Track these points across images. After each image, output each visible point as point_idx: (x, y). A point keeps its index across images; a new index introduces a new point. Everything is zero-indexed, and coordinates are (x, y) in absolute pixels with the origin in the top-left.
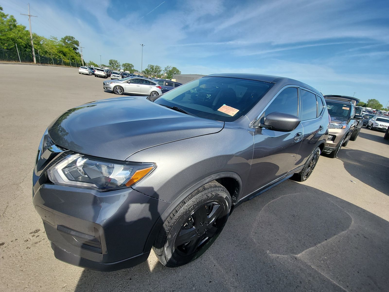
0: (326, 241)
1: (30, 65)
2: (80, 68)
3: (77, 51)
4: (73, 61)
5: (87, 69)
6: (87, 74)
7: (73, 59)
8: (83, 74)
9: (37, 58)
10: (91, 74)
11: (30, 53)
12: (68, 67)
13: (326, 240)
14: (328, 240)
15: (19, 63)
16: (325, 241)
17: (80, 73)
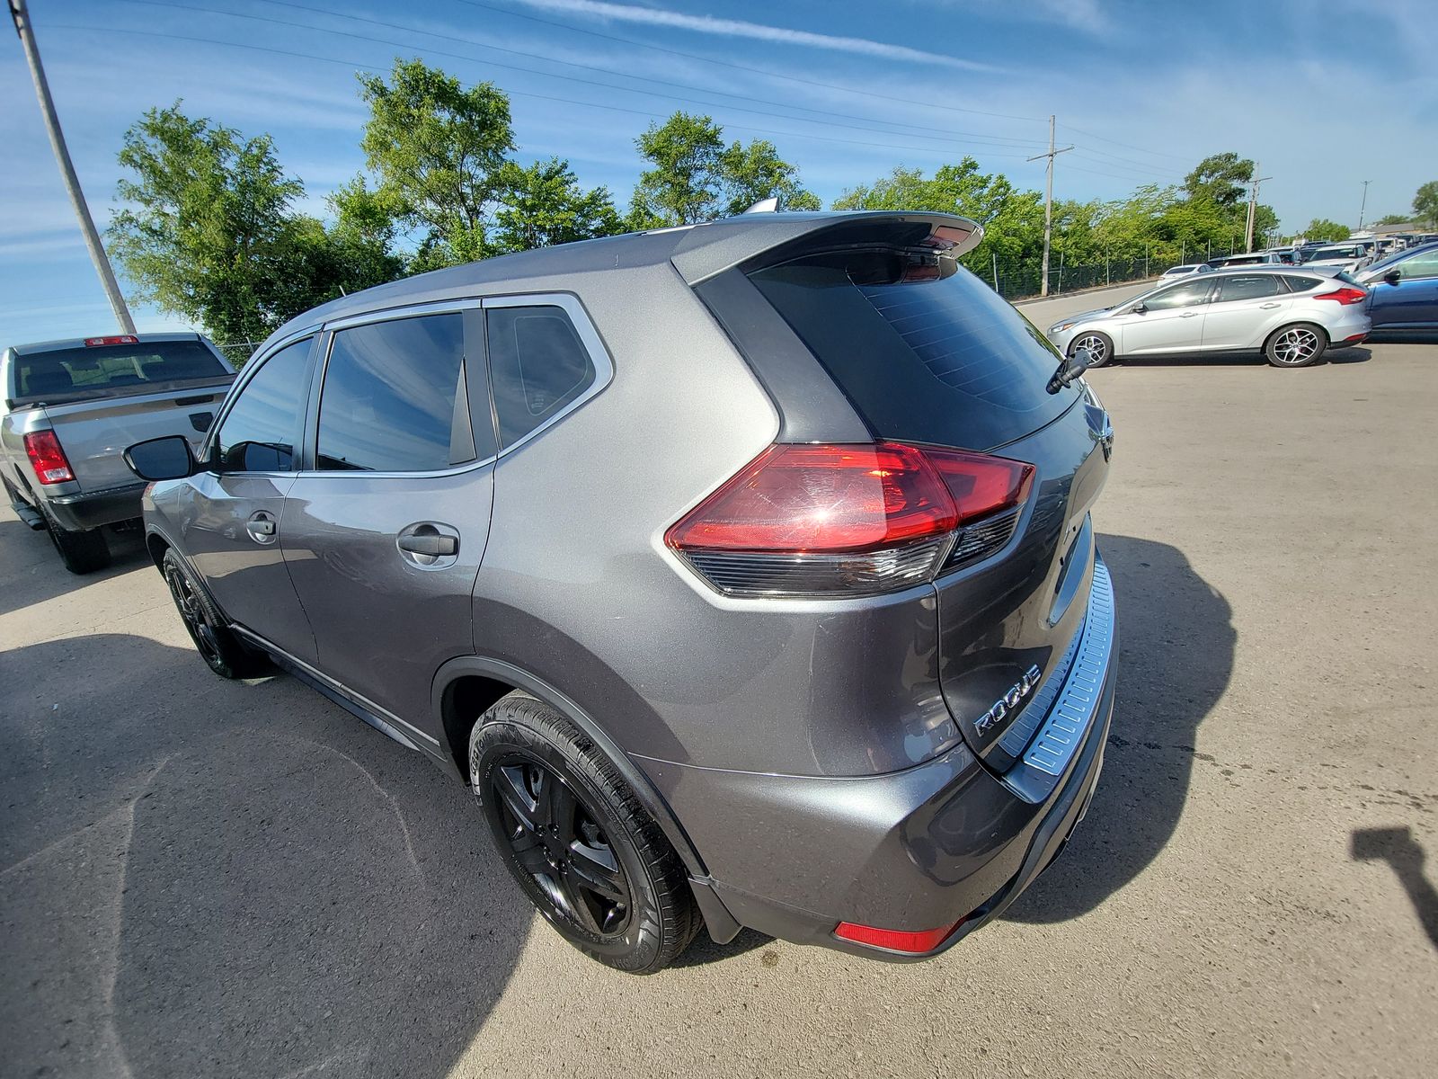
0: (122, 889)
1: (1027, 303)
9: (1052, 277)
11: (1034, 270)
13: (124, 892)
14: (119, 898)
16: (122, 886)
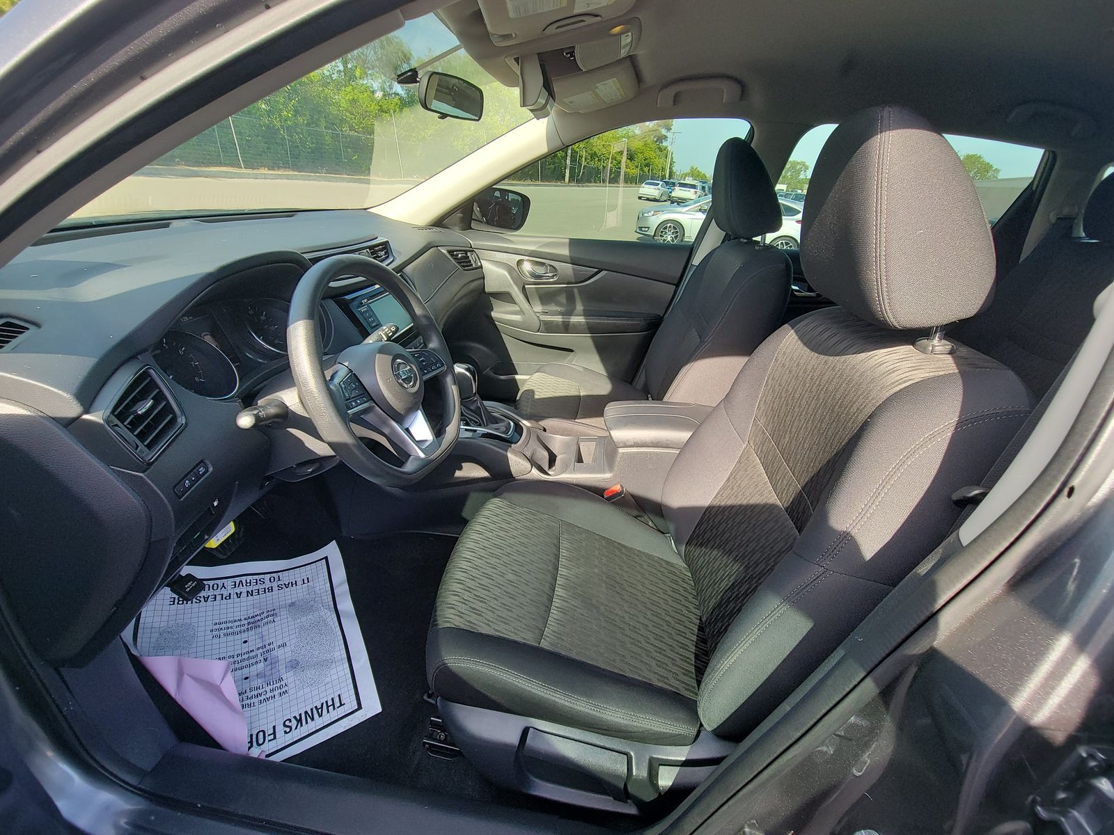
1: (556, 186)
2: (643, 185)
3: (665, 144)
4: (646, 169)
5: (658, 184)
6: (655, 200)
7: (648, 165)
8: (648, 199)
9: (572, 170)
10: (664, 198)
11: (563, 161)
12: (631, 185)
15: (537, 183)
17: (640, 198)
